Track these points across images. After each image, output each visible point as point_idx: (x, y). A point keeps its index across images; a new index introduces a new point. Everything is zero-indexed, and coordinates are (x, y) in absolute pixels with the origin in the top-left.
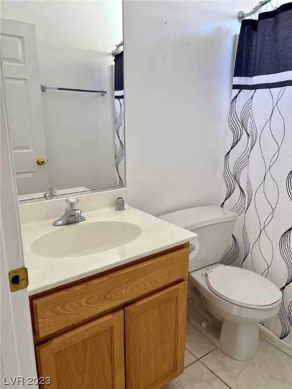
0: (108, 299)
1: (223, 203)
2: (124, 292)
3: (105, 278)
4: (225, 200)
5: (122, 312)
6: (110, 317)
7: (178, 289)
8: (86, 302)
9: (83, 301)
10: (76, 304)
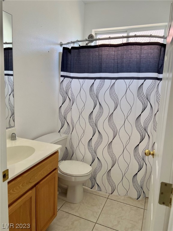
0: (30, 182)
1: (60, 131)
2: (36, 178)
3: (29, 172)
4: (61, 129)
5: (35, 188)
6: (30, 192)
7: (55, 173)
8: (22, 185)
9: (21, 185)
10: (18, 187)
